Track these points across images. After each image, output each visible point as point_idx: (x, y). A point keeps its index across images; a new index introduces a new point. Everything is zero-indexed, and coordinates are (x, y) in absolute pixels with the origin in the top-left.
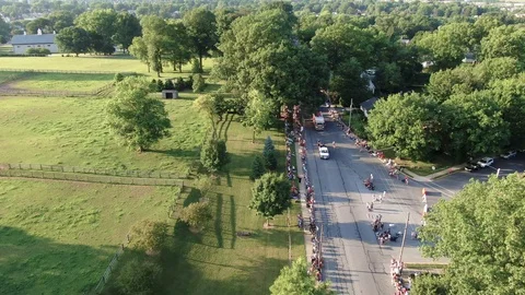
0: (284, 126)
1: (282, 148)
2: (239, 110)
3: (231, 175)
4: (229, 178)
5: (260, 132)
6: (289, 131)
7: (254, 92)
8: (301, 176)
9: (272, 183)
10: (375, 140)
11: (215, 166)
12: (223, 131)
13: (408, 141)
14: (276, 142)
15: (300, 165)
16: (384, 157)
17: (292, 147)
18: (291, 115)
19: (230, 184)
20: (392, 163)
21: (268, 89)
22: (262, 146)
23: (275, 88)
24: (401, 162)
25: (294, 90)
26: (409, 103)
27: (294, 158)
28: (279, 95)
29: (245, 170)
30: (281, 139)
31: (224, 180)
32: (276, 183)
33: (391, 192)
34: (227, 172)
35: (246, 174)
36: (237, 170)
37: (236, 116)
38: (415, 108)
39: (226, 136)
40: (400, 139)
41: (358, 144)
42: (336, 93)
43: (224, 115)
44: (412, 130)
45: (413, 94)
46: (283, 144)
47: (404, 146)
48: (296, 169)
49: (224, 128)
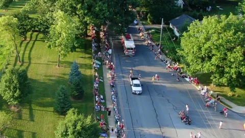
0: (91, 46)
1: (89, 72)
2: (44, 29)
3: (33, 106)
4: (31, 110)
5: (65, 55)
6: (96, 52)
7: (59, 14)
8: (110, 106)
9: (78, 127)
10: (188, 65)
11: (16, 99)
12: (27, 52)
13: (227, 70)
14: (82, 66)
15: (109, 93)
16: (198, 83)
17: (100, 71)
18: (98, 33)
19: (32, 118)
20: (208, 90)
21: (74, 9)
22: (68, 70)
23: (81, 8)
24: (218, 89)
25: (101, 10)
26: (228, 27)
27: (102, 84)
28: (85, 15)
29: (49, 99)
30: (88, 62)
31: (25, 112)
32: (83, 128)
33: (209, 126)
34: (30, 103)
35: (49, 105)
36: (40, 100)
37: (41, 35)
38: (235, 34)
39: (30, 58)
40: (218, 67)
41: (169, 67)
42: (144, 9)
43: (29, 34)
44: (231, 57)
45: (231, 16)
46: (90, 67)
47: (222, 74)
48: (104, 98)
49: (28, 49)
